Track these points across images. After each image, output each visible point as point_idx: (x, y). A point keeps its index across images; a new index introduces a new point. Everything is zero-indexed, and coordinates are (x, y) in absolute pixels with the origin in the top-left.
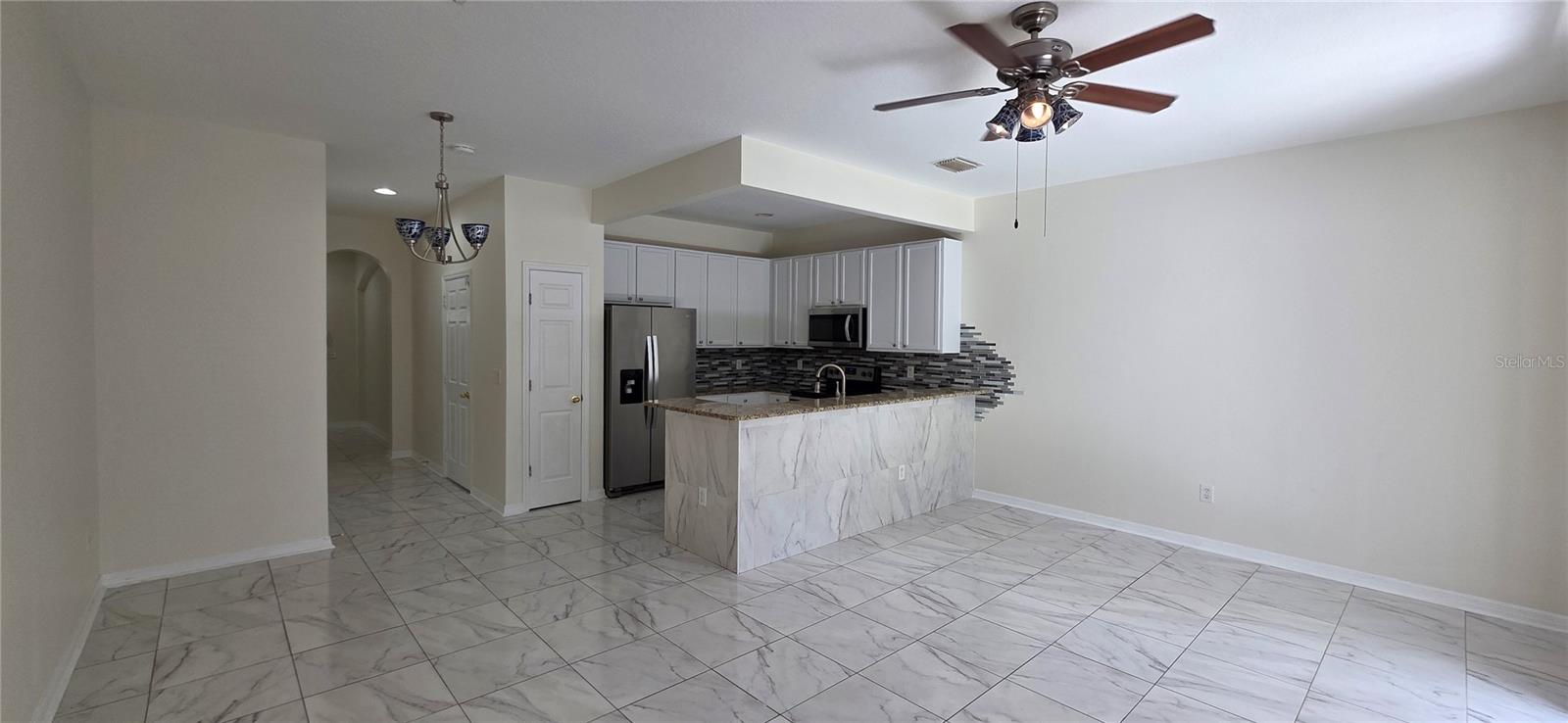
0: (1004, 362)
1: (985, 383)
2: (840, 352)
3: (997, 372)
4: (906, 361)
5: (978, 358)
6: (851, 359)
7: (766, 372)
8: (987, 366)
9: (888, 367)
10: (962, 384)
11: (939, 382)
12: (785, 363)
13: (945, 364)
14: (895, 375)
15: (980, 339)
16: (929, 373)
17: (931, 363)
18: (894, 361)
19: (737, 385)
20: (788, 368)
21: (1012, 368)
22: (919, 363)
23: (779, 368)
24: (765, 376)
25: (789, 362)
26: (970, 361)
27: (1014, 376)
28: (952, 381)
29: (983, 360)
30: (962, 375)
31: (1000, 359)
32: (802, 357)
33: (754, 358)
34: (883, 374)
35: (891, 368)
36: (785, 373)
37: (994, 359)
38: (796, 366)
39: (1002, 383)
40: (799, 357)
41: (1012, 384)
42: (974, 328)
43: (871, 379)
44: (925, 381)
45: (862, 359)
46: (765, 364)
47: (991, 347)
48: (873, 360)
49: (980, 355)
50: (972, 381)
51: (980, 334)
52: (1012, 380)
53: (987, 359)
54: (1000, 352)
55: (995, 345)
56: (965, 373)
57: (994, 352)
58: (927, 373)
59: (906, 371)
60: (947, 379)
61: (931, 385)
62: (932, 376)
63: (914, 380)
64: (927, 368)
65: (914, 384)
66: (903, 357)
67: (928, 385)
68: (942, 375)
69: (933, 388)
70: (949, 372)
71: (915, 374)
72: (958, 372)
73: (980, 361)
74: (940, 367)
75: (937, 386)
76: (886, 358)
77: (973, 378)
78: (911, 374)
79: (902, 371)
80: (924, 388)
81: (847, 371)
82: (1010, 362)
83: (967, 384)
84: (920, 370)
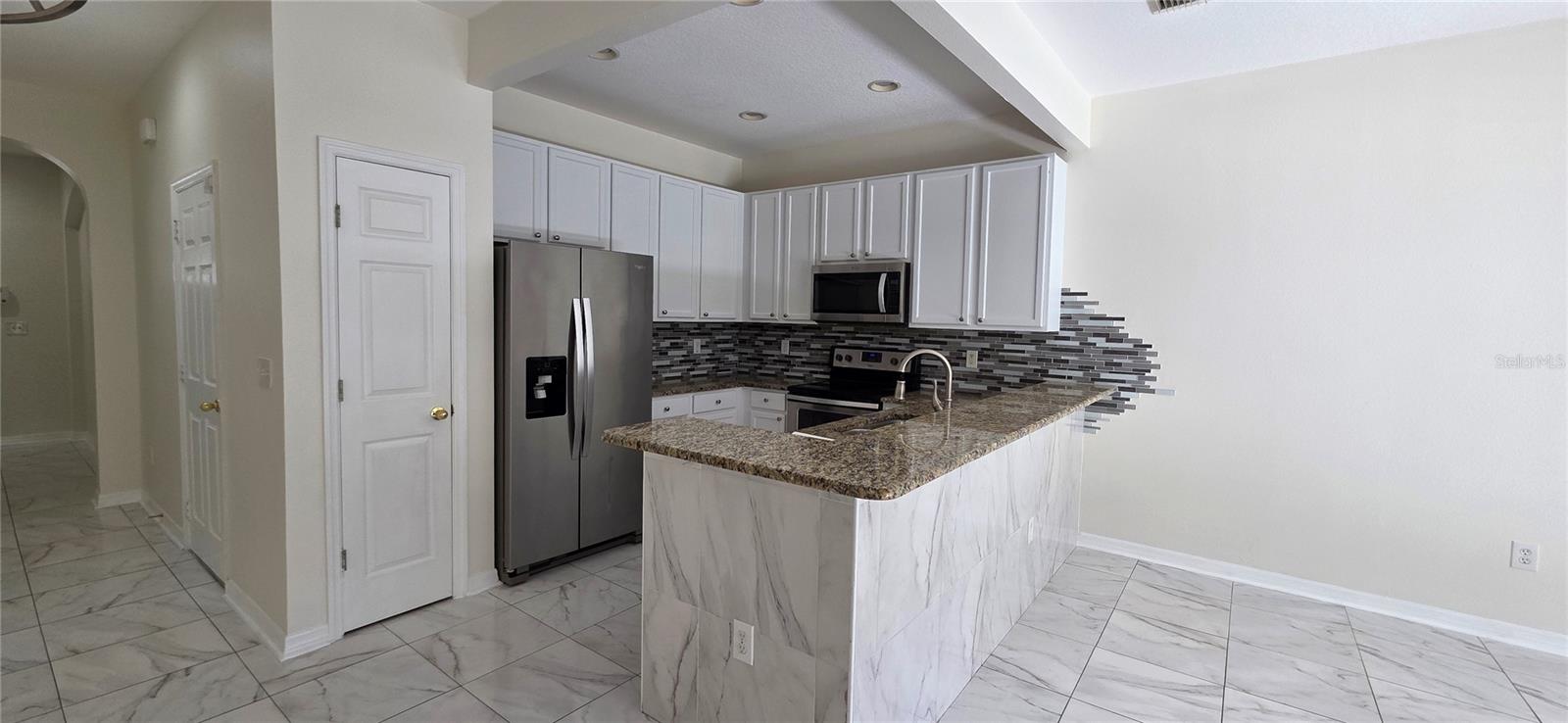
0: (1139, 345)
1: (1103, 376)
2: (851, 329)
3: (1126, 361)
4: (964, 343)
5: (1091, 340)
6: (871, 339)
7: (732, 358)
8: (1106, 351)
10: (1064, 377)
11: (1022, 374)
12: (762, 343)
13: (1032, 348)
15: (1097, 311)
16: (1003, 361)
17: (1007, 347)
18: (945, 343)
19: (694, 376)
20: (764, 352)
21: (1155, 354)
22: (987, 346)
23: (752, 351)
24: (731, 363)
25: (766, 343)
26: (1077, 343)
27: (1158, 367)
28: (1045, 373)
29: (1101, 342)
30: (1062, 365)
31: (1130, 341)
32: (789, 337)
33: (717, 338)
34: (924, 362)
36: (760, 359)
37: (1121, 341)
38: (780, 348)
39: (1134, 378)
40: (784, 337)
41: (1154, 379)
42: (1086, 294)
44: (997, 372)
45: (888, 340)
46: (731, 345)
47: (1116, 324)
48: (907, 341)
49: (1096, 335)
50: (1080, 374)
51: (1096, 303)
52: (1153, 372)
53: (1108, 341)
54: (1132, 330)
55: (1123, 319)
56: (1067, 361)
57: (1121, 331)
58: (1000, 361)
59: (965, 358)
60: (1036, 370)
61: (1006, 379)
62: (1010, 365)
63: (978, 371)
64: (1001, 354)
65: (978, 377)
66: (960, 337)
67: (1003, 378)
68: (1026, 364)
69: (1010, 383)
70: (1039, 360)
71: (980, 363)
72: (1054, 361)
73: (1095, 344)
74: (1023, 352)
75: (1017, 380)
76: (929, 339)
77: (1081, 368)
78: (972, 363)
79: (958, 358)
80: (994, 383)
81: (866, 358)
82: (1150, 346)
83: (1070, 378)
84: (989, 356)
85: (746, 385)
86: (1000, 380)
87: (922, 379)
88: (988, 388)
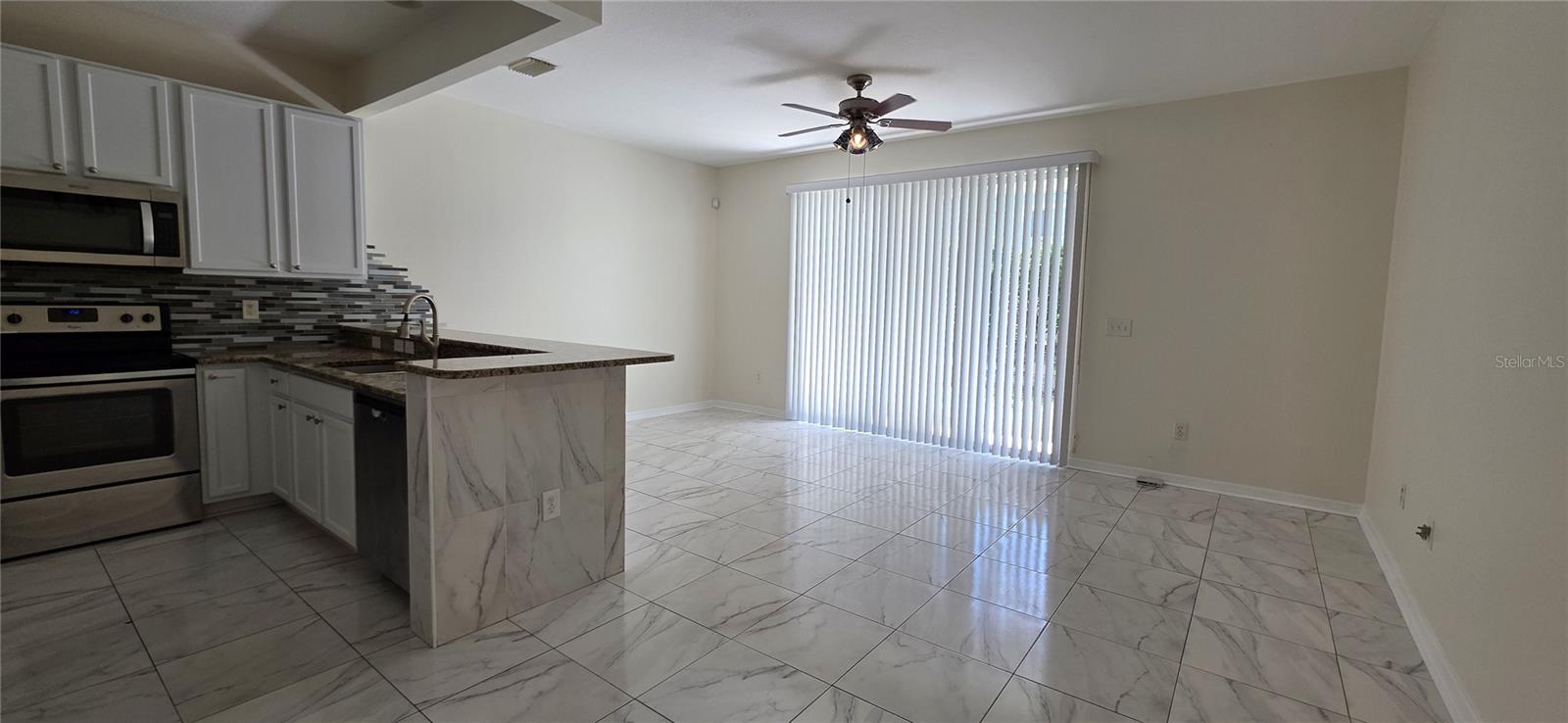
0: (420, 291)
3: (410, 303)
4: (237, 293)
5: (381, 287)
8: (395, 296)
9: (188, 303)
10: (359, 321)
11: (314, 321)
13: (324, 295)
14: (208, 317)
15: (384, 262)
16: (292, 309)
17: (295, 295)
18: (208, 293)
21: (432, 297)
22: (269, 294)
26: (367, 290)
28: (340, 319)
29: (390, 289)
30: (356, 310)
31: (413, 287)
34: (174, 317)
35: (195, 304)
37: (406, 287)
39: (417, 316)
43: (156, 326)
44: (285, 321)
45: (97, 290)
47: (401, 273)
48: (137, 291)
49: (386, 283)
50: (373, 317)
51: (383, 255)
53: (395, 287)
54: (413, 278)
55: (406, 270)
56: (361, 306)
57: (406, 280)
58: (288, 310)
59: (241, 309)
60: (330, 316)
61: (297, 328)
62: (301, 313)
63: (259, 322)
64: (288, 302)
65: (260, 328)
66: (229, 286)
67: (293, 327)
68: (319, 310)
69: (302, 331)
70: (332, 306)
71: (264, 313)
72: (349, 306)
73: (384, 290)
74: (315, 299)
75: (310, 328)
76: (177, 288)
77: (374, 312)
78: (251, 313)
79: (229, 309)
80: (282, 334)
81: (54, 317)
82: (428, 291)
83: (365, 321)
84: (273, 305)
86: (290, 329)
87: (173, 337)
88: (275, 339)
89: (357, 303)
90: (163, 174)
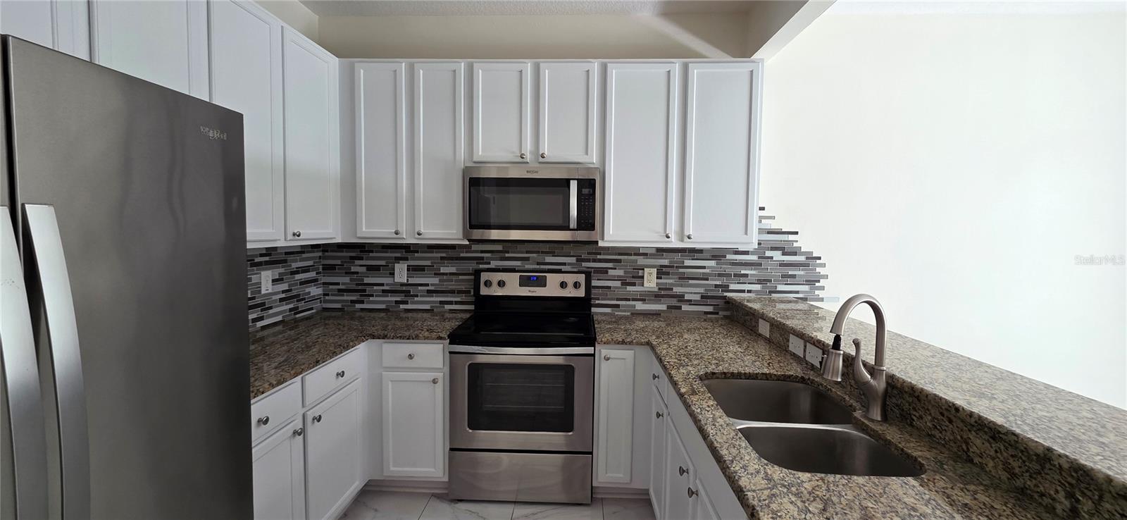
0: (812, 258)
1: (780, 288)
2: (499, 247)
3: (799, 272)
4: (641, 261)
5: (768, 254)
6: (527, 259)
7: (315, 291)
8: (783, 264)
9: (605, 271)
10: (743, 291)
11: (702, 290)
12: (364, 269)
13: (712, 263)
14: (618, 284)
15: (774, 225)
16: (683, 278)
17: (688, 263)
18: (619, 261)
20: (366, 280)
21: (824, 265)
22: (666, 262)
23: (347, 279)
24: (314, 299)
25: (370, 268)
26: (754, 258)
27: (826, 277)
29: (777, 256)
30: (742, 280)
31: (803, 254)
32: (406, 259)
33: (294, 265)
34: (594, 283)
35: (611, 272)
36: (362, 291)
37: (795, 254)
38: (392, 274)
39: (806, 288)
40: (398, 259)
41: (822, 288)
43: (581, 293)
44: (677, 290)
45: (549, 259)
46: (312, 275)
47: (791, 237)
48: (573, 260)
49: (773, 249)
50: (757, 287)
51: (775, 218)
52: (822, 283)
53: (784, 254)
54: (804, 243)
55: (796, 233)
56: (746, 275)
57: (795, 245)
58: (680, 278)
59: (643, 277)
60: (716, 286)
61: (687, 297)
62: (691, 282)
63: (656, 290)
64: (681, 270)
65: (657, 296)
66: (635, 254)
67: (683, 296)
68: (707, 279)
69: (691, 301)
70: (720, 275)
71: (660, 281)
72: (735, 275)
73: (772, 258)
74: (704, 267)
75: (698, 297)
76: (599, 257)
77: (759, 282)
78: (651, 282)
79: (633, 277)
80: (674, 302)
81: (524, 282)
82: (819, 258)
83: (749, 291)
84: (668, 274)
85: (374, 337)
86: (680, 298)
87: (593, 302)
88: (668, 307)
89: (743, 272)
90: (589, 154)
